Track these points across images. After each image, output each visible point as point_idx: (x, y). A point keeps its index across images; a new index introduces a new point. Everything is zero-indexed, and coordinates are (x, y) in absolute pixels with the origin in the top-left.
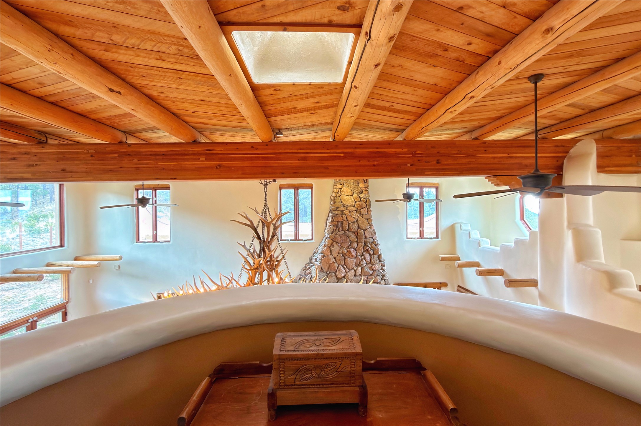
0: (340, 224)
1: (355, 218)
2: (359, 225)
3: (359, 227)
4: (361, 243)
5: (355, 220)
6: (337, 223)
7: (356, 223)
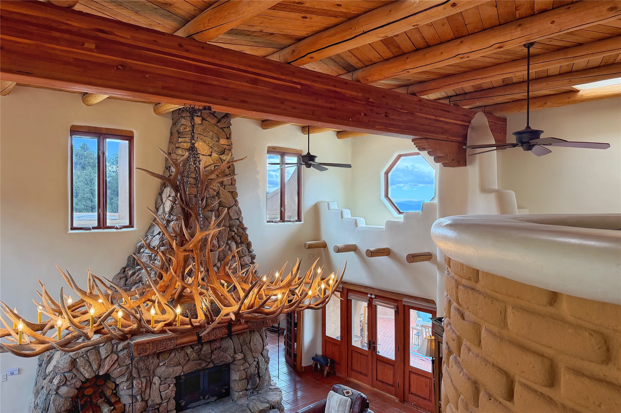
1: (214, 190)
2: (220, 200)
3: (221, 204)
4: (225, 226)
5: (215, 193)
7: (217, 198)
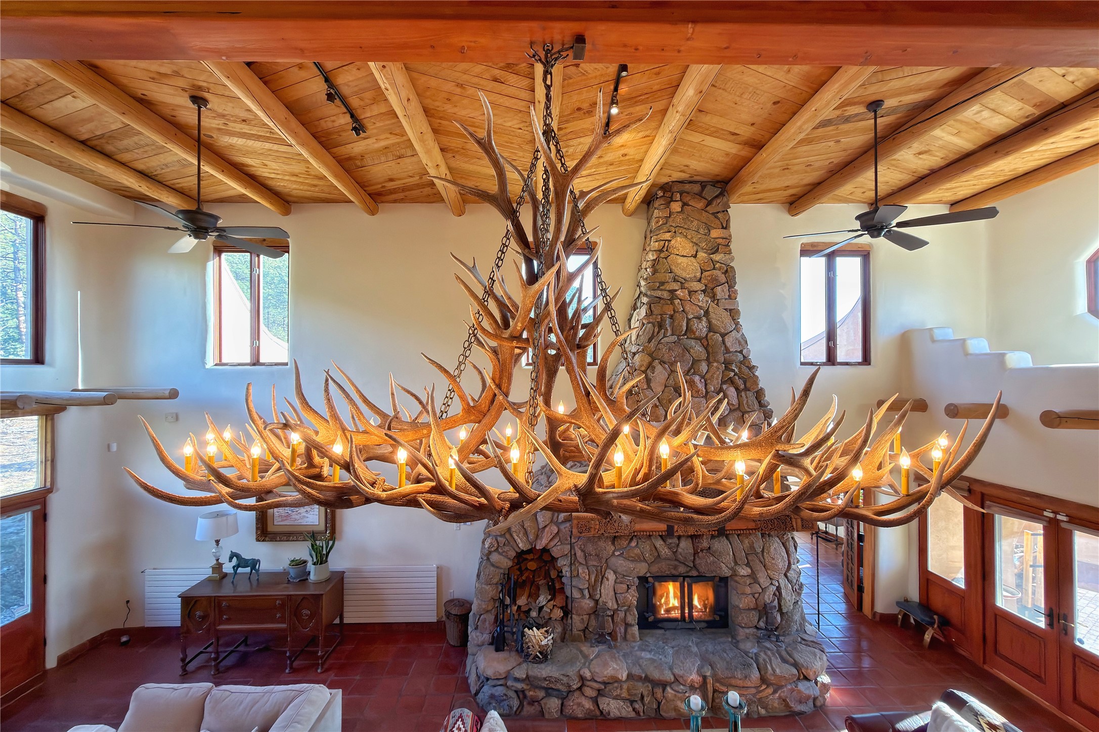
0: (668, 321)
1: (701, 308)
2: (709, 322)
3: (711, 328)
4: (718, 362)
5: (702, 312)
6: (661, 318)
7: (704, 319)
